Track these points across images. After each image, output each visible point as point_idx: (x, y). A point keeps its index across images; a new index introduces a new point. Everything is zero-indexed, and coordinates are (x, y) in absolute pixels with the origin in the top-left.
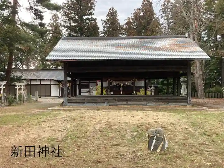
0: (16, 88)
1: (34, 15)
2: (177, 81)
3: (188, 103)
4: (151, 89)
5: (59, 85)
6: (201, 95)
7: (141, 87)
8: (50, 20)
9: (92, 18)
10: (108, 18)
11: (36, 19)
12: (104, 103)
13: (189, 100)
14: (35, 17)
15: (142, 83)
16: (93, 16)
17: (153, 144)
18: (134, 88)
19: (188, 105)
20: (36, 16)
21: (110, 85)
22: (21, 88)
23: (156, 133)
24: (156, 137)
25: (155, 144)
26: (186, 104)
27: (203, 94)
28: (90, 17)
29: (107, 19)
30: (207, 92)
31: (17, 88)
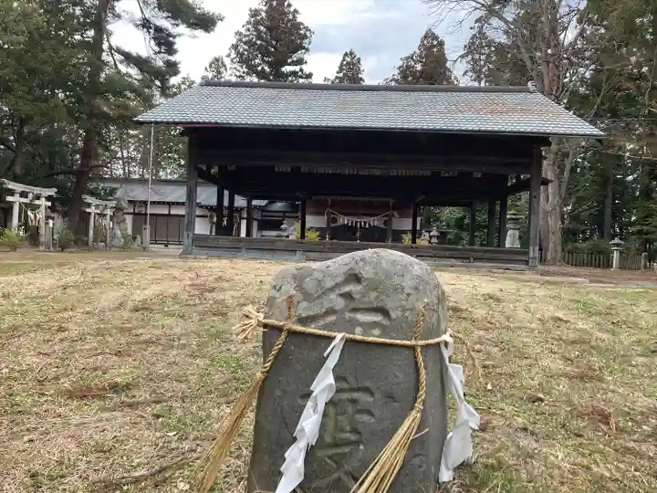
0: (88, 210)
1: (153, 43)
2: (498, 208)
3: (528, 264)
4: (431, 237)
5: (211, 217)
6: (554, 259)
7: (405, 232)
8: (206, 69)
9: (301, 70)
10: (341, 75)
11: (160, 52)
12: (293, 253)
13: (531, 255)
14: (157, 49)
15: (407, 224)
16: (304, 67)
17: (309, 423)
18: (389, 234)
19: (530, 270)
20: (159, 44)
21: (332, 225)
22: (105, 212)
23: (348, 296)
24: (349, 343)
25: (323, 427)
26: (523, 267)
27: (559, 255)
28: (297, 68)
29: (337, 78)
30: (569, 253)
31: (92, 210)
